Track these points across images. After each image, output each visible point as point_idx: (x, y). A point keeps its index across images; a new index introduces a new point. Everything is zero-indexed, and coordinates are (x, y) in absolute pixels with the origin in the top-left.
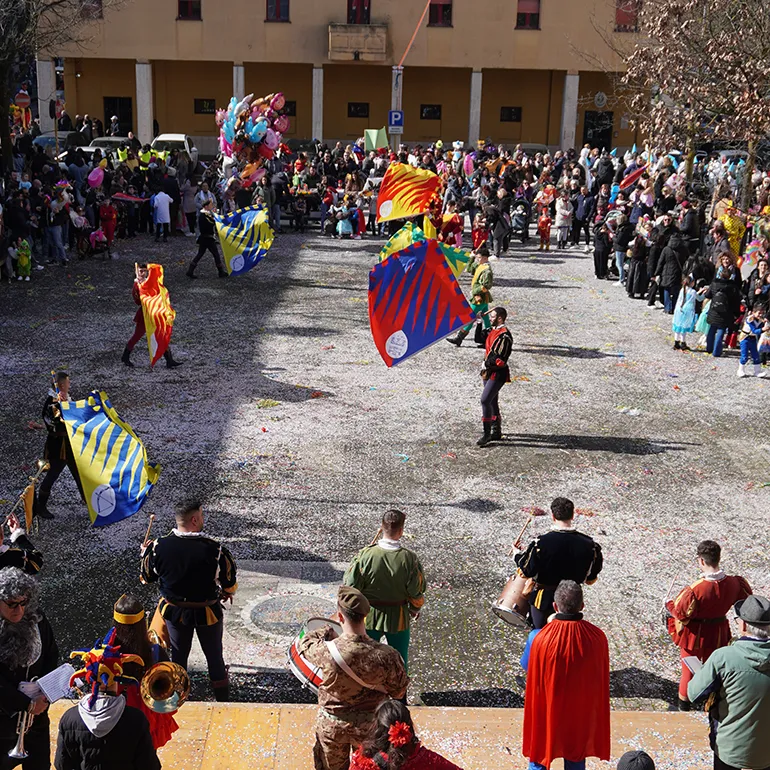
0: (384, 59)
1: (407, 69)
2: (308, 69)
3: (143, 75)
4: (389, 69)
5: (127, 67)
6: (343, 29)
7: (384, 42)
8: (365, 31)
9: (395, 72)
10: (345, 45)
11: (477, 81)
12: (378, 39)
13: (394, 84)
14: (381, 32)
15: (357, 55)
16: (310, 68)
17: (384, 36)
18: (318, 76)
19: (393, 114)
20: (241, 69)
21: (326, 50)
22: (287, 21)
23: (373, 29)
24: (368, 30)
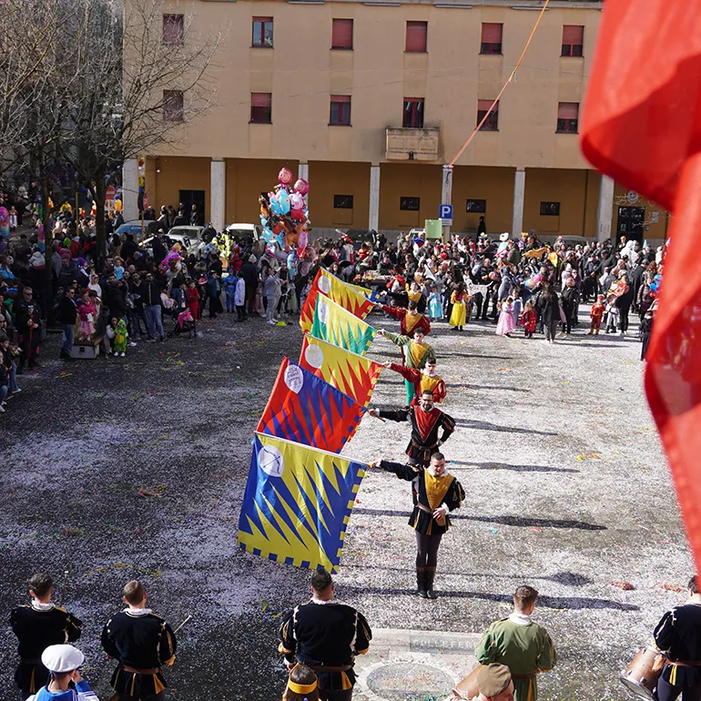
0: (436, 158)
1: (456, 168)
2: (366, 167)
3: (217, 171)
4: (441, 167)
5: (203, 164)
6: (399, 132)
7: (437, 143)
8: (419, 133)
9: (445, 171)
10: (402, 146)
11: (520, 179)
12: (431, 142)
13: (444, 180)
14: (434, 135)
15: (411, 155)
16: (369, 165)
17: (436, 138)
18: (375, 174)
19: (443, 208)
20: (306, 167)
21: (383, 151)
22: (349, 124)
23: (426, 132)
24: (422, 133)
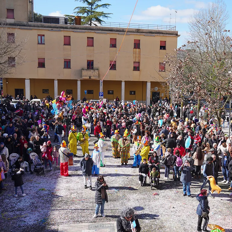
0: (98, 78)
1: (104, 81)
2: (76, 81)
3: (27, 83)
4: (99, 81)
5: (23, 80)
6: (86, 70)
7: (98, 74)
8: (92, 71)
9: (101, 82)
10: (87, 74)
11: (123, 84)
12: (96, 73)
13: (100, 85)
14: (96, 71)
15: (90, 77)
16: (77, 80)
17: (97, 72)
18: (79, 83)
19: (100, 93)
20: (57, 81)
21: (81, 76)
22: (70, 68)
24: (93, 71)
